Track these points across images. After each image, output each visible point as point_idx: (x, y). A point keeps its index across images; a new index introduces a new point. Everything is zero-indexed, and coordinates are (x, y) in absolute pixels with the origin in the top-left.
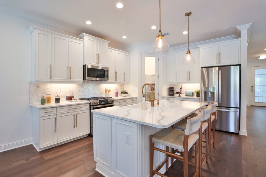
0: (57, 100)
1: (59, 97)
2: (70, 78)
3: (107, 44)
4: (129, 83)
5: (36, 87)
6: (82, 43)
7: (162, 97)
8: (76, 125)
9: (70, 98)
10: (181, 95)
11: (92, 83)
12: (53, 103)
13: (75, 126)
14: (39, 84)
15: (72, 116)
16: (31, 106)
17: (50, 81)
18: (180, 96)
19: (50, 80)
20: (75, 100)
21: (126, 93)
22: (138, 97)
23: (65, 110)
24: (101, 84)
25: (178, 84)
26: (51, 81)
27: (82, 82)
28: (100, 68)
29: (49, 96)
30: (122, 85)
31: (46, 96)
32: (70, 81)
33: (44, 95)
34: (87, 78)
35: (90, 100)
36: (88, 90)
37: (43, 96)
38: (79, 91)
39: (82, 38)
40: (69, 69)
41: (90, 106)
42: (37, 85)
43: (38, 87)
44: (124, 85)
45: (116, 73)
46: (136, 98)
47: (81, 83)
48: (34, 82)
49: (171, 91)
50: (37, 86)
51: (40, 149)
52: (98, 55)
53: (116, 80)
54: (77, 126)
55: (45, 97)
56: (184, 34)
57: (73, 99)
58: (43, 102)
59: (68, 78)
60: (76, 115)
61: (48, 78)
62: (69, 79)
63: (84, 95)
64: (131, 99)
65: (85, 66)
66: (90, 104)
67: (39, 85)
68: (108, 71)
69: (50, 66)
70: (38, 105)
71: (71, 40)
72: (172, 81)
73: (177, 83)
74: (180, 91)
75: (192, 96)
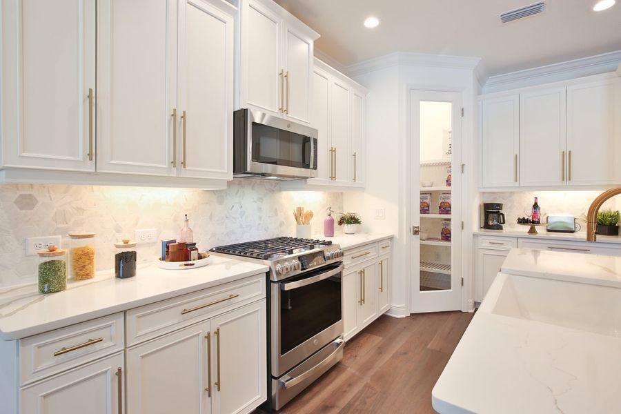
1: (130, 250)
2: (183, 163)
3: (312, 43)
4: (363, 189)
5: (16, 202)
6: (229, 19)
7: (472, 235)
8: (214, 380)
9: (181, 252)
10: (537, 227)
11: (253, 188)
13: (213, 385)
14: (31, 186)
15: (201, 342)
17: (90, 173)
18: (532, 231)
19: (89, 167)
20: (200, 257)
21: (353, 220)
22: (397, 236)
24: (280, 190)
25: (512, 193)
26: (96, 173)
27: (229, 183)
29: (83, 243)
30: (338, 196)
31: (65, 248)
32: (184, 174)
33: (59, 242)
34: (250, 165)
35: (266, 258)
36: (242, 214)
37: (52, 250)
38: (211, 218)
40: (178, 120)
41: (269, 283)
42: (23, 191)
43: (27, 202)
44: (342, 193)
45: (333, 152)
46: (391, 238)
47: (225, 187)
49: (492, 215)
50: (22, 196)
52: (285, 79)
53: (333, 177)
54: (218, 384)
55: (62, 253)
56: (597, 12)
57: (194, 254)
59: (174, 163)
60: (217, 333)
61: (80, 158)
62: (178, 168)
63: (227, 234)
64: (380, 243)
65: (240, 117)
66: (268, 274)
67: (35, 193)
68: (316, 142)
69: (90, 97)
72: (497, 183)
73: (510, 190)
74: (533, 217)
75: (572, 232)
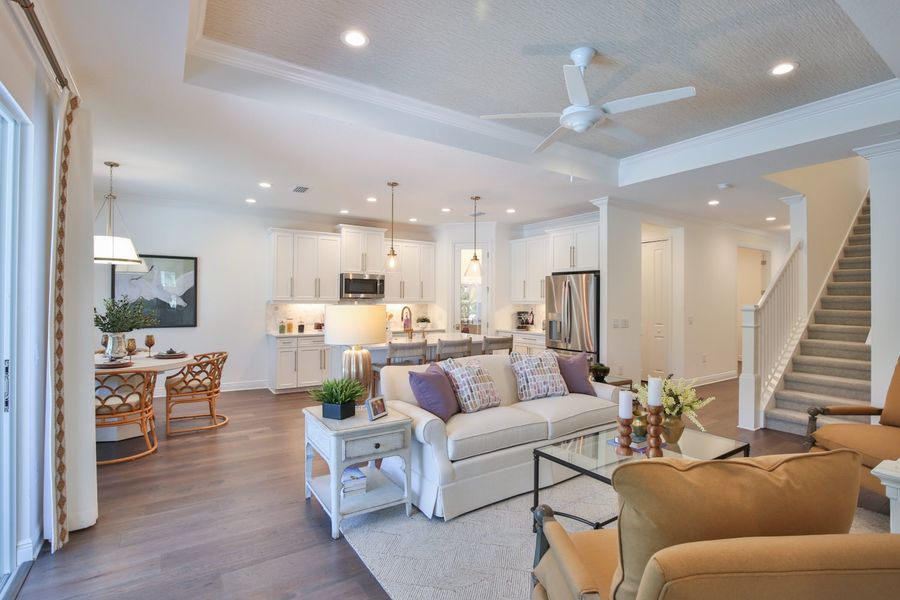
0: (301, 328)
1: (303, 324)
2: (319, 296)
3: (383, 234)
4: (434, 302)
5: (274, 309)
6: (338, 239)
7: (495, 331)
9: (319, 326)
12: (295, 332)
13: (323, 367)
14: (278, 305)
15: (318, 353)
16: (267, 335)
17: (291, 301)
18: (527, 329)
19: (292, 299)
21: (425, 320)
22: (446, 330)
23: (308, 342)
27: (338, 302)
28: (367, 277)
29: (290, 321)
31: (286, 322)
32: (319, 299)
33: (284, 320)
34: (345, 295)
37: (283, 322)
39: (337, 231)
40: (318, 282)
42: (275, 306)
43: (277, 308)
45: (402, 284)
48: (272, 303)
51: (277, 390)
52: (365, 257)
53: (402, 295)
57: (323, 327)
58: (282, 329)
60: (324, 351)
61: (289, 297)
62: (317, 296)
65: (342, 275)
68: (382, 281)
69: (291, 279)
70: (276, 333)
71: (321, 237)
73: (527, 303)
